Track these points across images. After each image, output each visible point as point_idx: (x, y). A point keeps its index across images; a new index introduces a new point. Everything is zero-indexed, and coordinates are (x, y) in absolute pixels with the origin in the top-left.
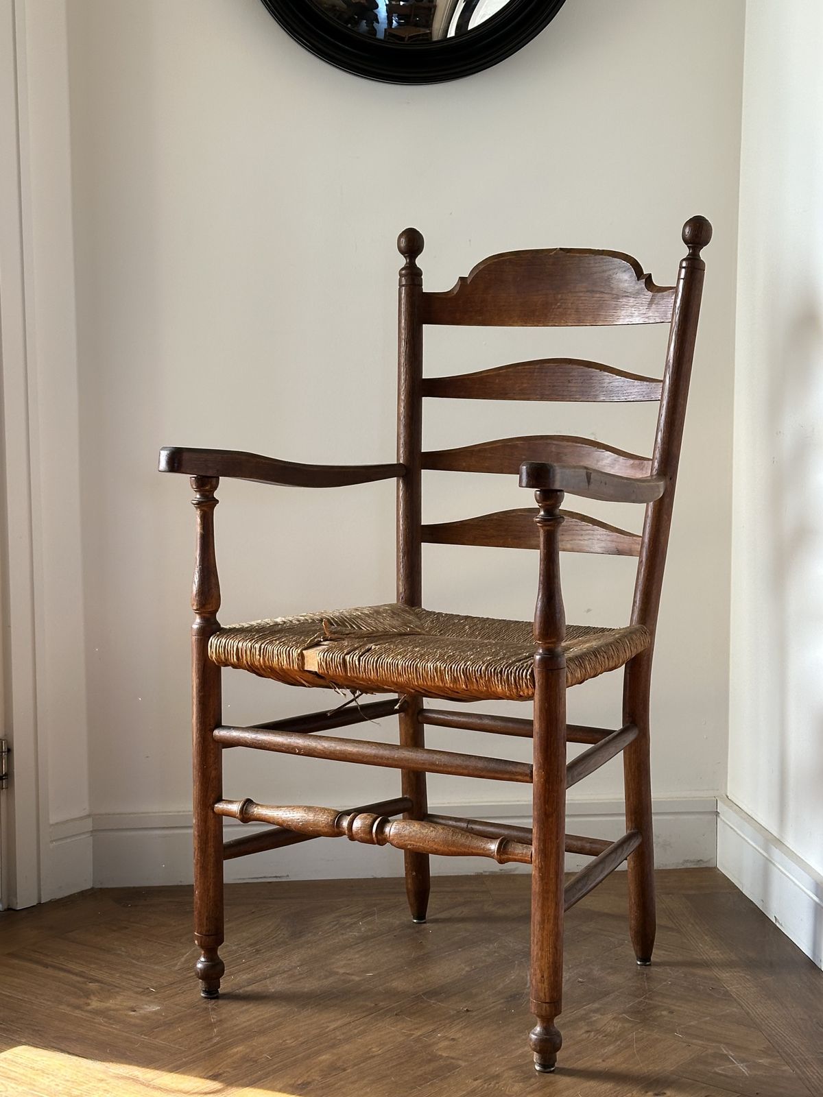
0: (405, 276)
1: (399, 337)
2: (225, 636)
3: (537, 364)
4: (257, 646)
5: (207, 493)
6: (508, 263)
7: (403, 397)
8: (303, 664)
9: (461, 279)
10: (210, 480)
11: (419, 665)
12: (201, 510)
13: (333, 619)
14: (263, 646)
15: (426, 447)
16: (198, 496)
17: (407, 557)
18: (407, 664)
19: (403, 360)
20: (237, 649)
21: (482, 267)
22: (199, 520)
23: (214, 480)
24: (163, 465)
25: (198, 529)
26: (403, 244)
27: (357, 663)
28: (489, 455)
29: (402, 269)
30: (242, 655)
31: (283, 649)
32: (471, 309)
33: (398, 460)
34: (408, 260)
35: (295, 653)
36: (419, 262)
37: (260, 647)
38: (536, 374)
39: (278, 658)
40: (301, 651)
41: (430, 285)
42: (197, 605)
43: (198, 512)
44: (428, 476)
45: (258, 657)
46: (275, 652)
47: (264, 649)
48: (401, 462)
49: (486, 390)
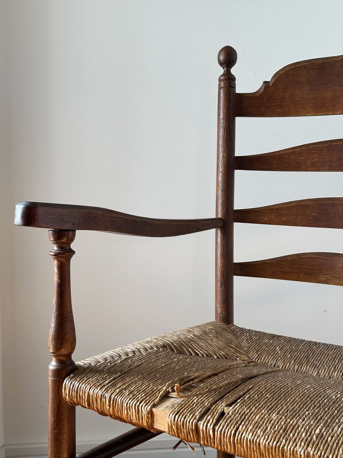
0: (224, 80)
1: (218, 126)
2: (78, 379)
3: (326, 143)
4: (107, 395)
5: (64, 245)
6: (302, 69)
7: (221, 169)
8: (153, 422)
9: (265, 82)
10: (66, 233)
11: (286, 447)
12: (58, 261)
13: (173, 344)
14: (113, 396)
15: (237, 206)
16: (56, 248)
17: (224, 287)
18: (271, 444)
19: (221, 143)
20: (89, 395)
21: (282, 73)
22: (56, 270)
23: (71, 233)
24: (18, 219)
25: (55, 279)
26: (222, 58)
27: (211, 433)
28: (286, 212)
29: (221, 76)
30: (92, 402)
31: (133, 403)
32: (273, 104)
33: (217, 215)
34: (225, 69)
35: (145, 410)
36: (234, 71)
37: (110, 397)
38: (325, 151)
39: (128, 413)
40: (151, 408)
41: (241, 88)
42: (53, 349)
43: (56, 262)
44: (238, 227)
45: (108, 407)
46: (125, 405)
47: (113, 401)
48: (220, 217)
49: (284, 164)
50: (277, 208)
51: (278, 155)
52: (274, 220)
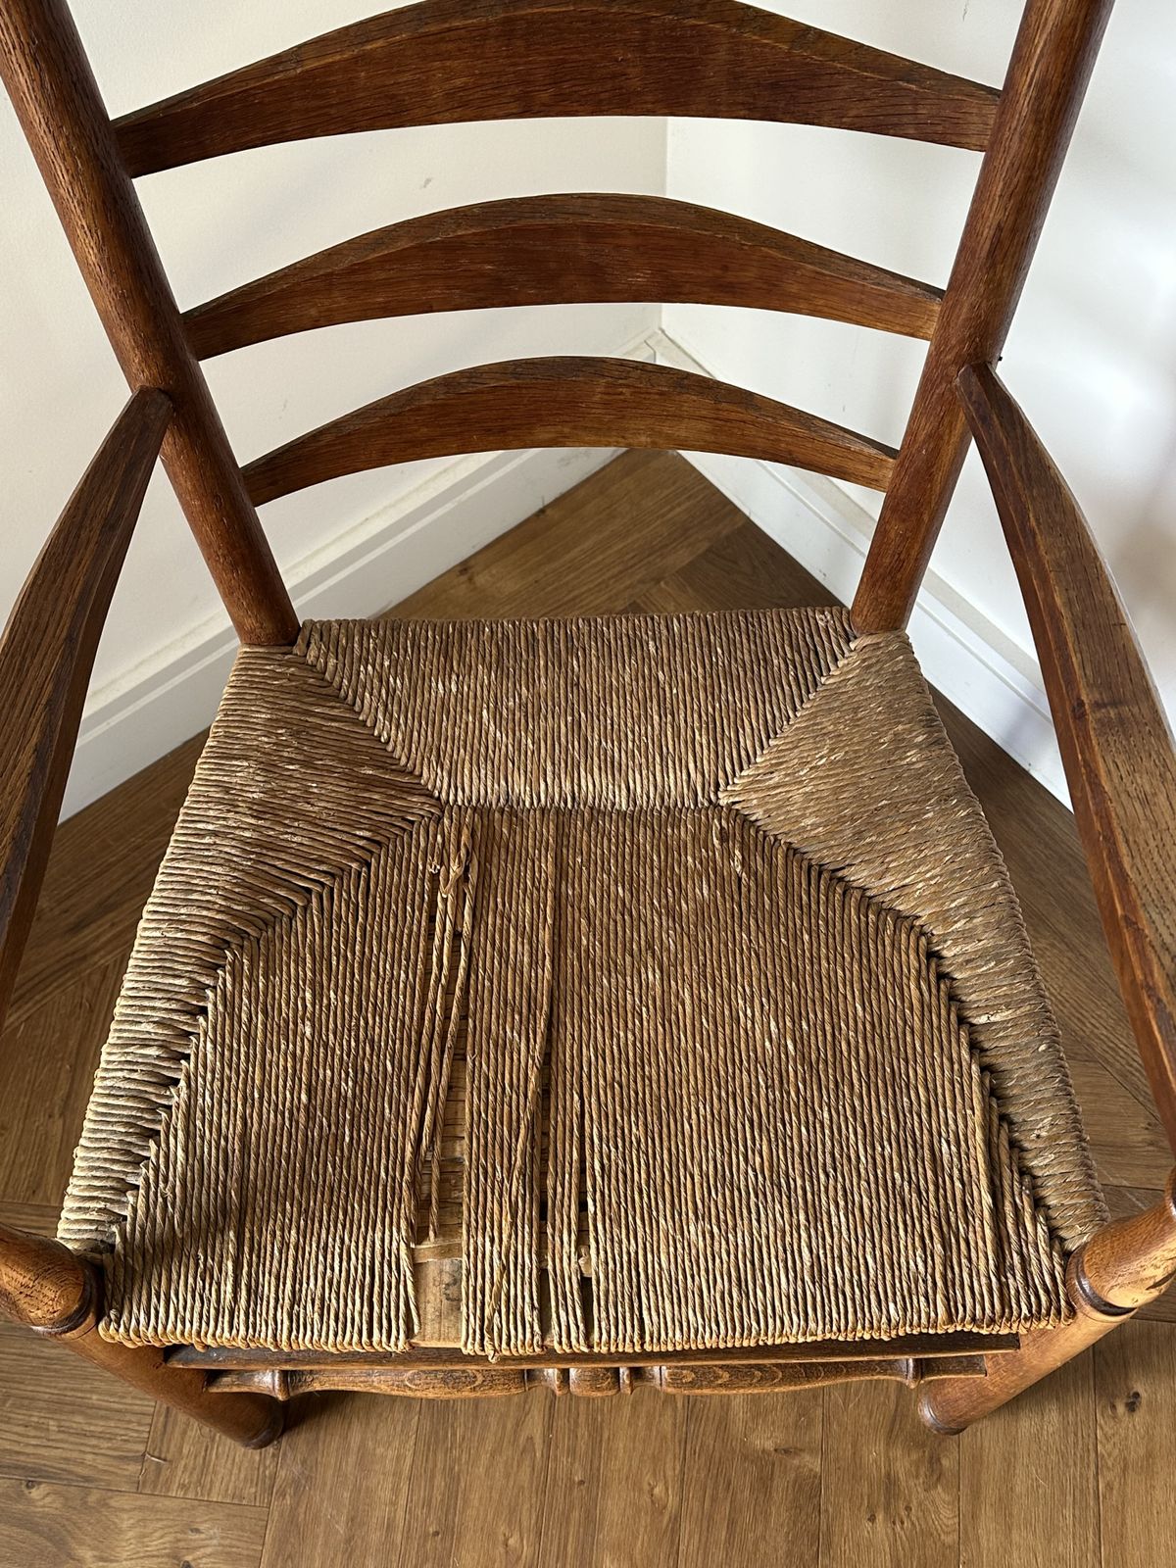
48: (147, 384)
49: (333, 111)
50: (347, 269)
51: (296, 77)
52: (344, 308)
